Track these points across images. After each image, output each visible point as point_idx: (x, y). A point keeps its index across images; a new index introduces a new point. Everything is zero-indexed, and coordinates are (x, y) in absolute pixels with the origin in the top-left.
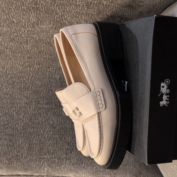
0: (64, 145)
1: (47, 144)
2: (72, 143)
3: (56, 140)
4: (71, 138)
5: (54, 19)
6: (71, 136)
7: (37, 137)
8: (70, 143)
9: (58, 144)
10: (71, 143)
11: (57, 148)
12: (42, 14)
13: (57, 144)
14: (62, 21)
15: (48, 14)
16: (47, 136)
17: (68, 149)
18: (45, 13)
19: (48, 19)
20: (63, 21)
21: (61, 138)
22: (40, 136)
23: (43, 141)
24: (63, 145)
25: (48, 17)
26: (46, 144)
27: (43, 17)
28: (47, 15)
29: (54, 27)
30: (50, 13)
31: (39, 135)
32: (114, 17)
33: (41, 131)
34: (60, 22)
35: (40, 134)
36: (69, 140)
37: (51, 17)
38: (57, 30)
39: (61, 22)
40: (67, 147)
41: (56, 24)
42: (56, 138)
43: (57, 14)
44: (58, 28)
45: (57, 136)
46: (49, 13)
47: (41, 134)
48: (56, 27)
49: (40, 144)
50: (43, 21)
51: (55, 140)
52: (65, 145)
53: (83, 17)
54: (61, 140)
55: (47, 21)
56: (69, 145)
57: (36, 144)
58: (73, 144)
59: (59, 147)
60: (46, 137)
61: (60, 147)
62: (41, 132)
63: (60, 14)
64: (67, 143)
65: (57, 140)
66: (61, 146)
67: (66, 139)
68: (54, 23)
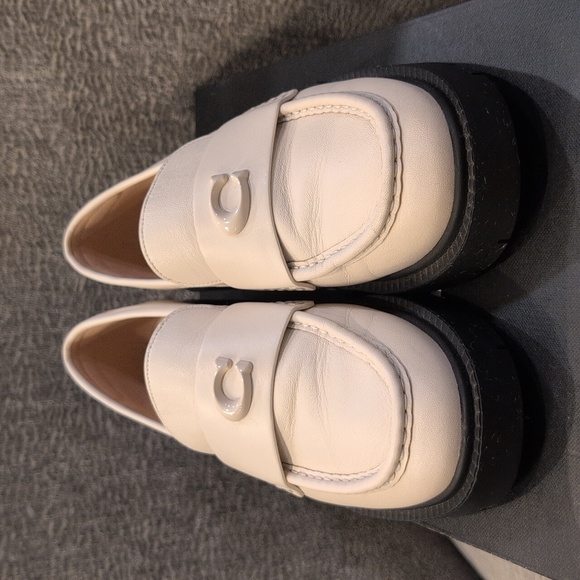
0: (126, 558)
1: (57, 558)
2: (156, 544)
3: (93, 538)
4: (150, 524)
5: (63, 43)
6: (149, 517)
7: (13, 536)
8: (149, 544)
9: (100, 553)
10: (152, 546)
11: (100, 573)
12: (11, 23)
13: (95, 554)
14: (95, 53)
15: (37, 23)
16: (51, 525)
17: (142, 571)
18: (26, 18)
19: (40, 44)
20: (100, 54)
21: (113, 526)
22: (24, 531)
23: (39, 547)
24: (122, 554)
25: (37, 37)
26: (53, 562)
27: (17, 35)
28: (34, 27)
29: (63, 75)
30: (46, 17)
31: (18, 528)
32: (296, 36)
33: (24, 508)
34: (86, 56)
35: (24, 521)
36: (142, 532)
37: (50, 35)
38: (76, 88)
39: (90, 54)
40: (137, 560)
41: (68, 64)
42: (92, 530)
43: (75, 24)
44: (79, 81)
45: (95, 523)
46: (42, 20)
47: (30, 523)
48: (72, 78)
49: (25, 565)
50: (15, 52)
51: (90, 540)
52: (129, 555)
53: (179, 35)
54: (111, 537)
55: (34, 52)
56: (147, 553)
57: (11, 566)
58: (161, 546)
59: (107, 566)
60: (50, 533)
61: (112, 567)
62: (26, 515)
63: (88, 23)
64: (137, 547)
65: (95, 540)
66: (114, 561)
67: (132, 529)
68: (62, 59)
